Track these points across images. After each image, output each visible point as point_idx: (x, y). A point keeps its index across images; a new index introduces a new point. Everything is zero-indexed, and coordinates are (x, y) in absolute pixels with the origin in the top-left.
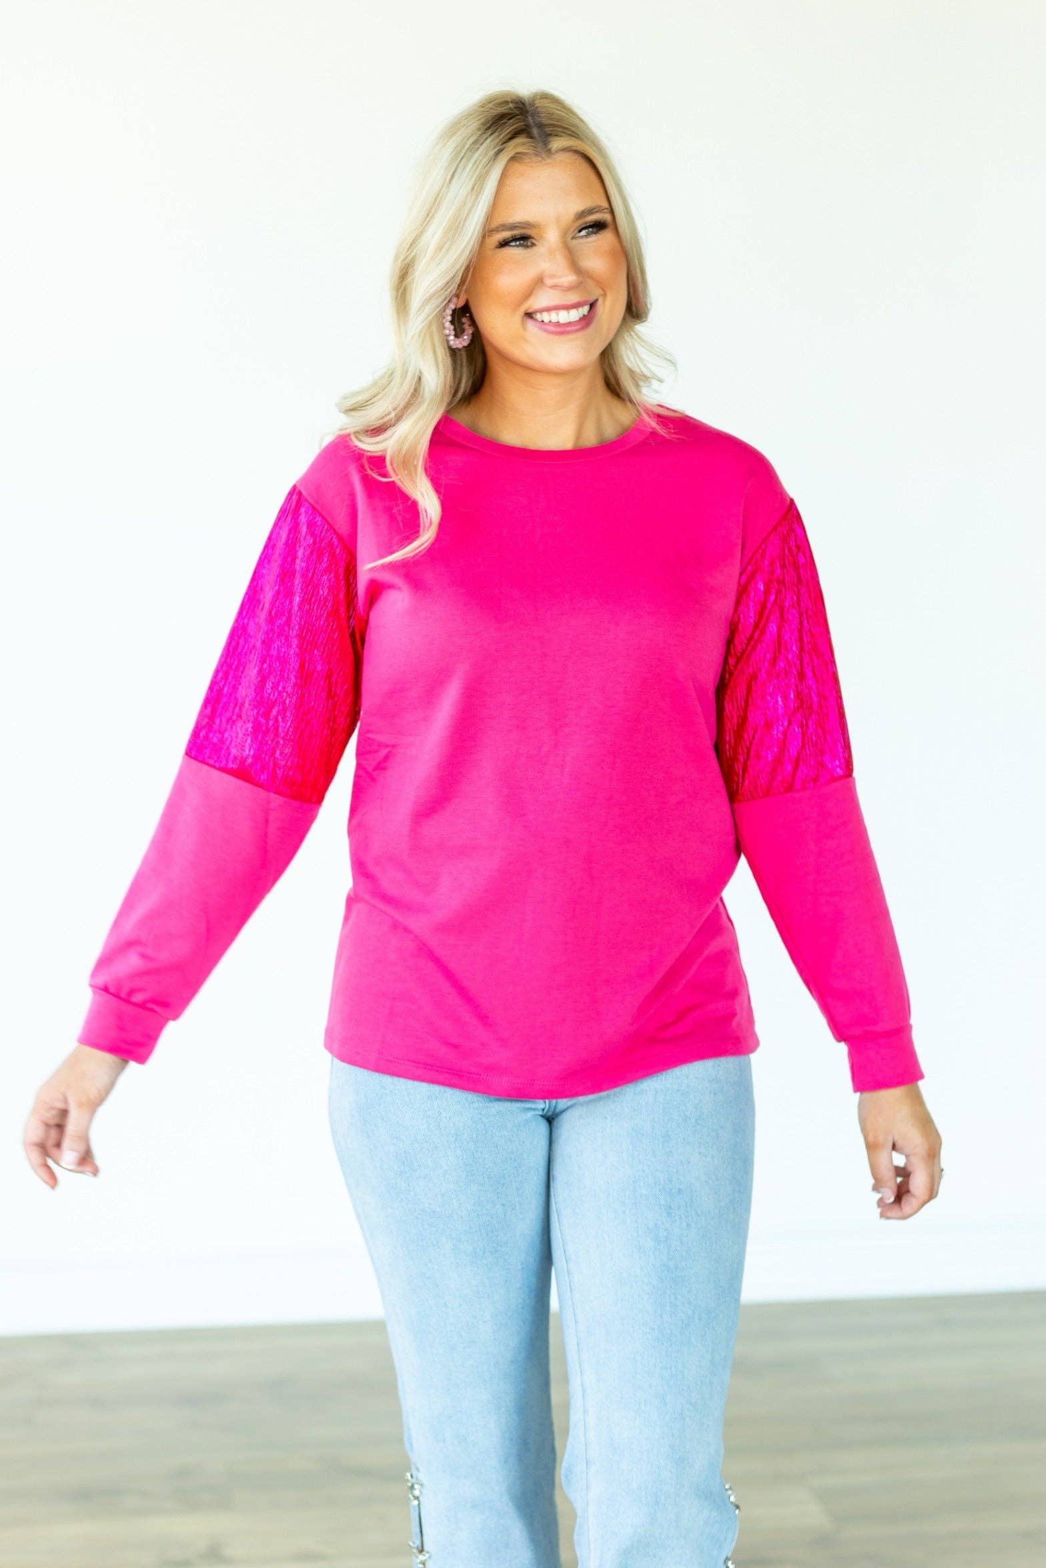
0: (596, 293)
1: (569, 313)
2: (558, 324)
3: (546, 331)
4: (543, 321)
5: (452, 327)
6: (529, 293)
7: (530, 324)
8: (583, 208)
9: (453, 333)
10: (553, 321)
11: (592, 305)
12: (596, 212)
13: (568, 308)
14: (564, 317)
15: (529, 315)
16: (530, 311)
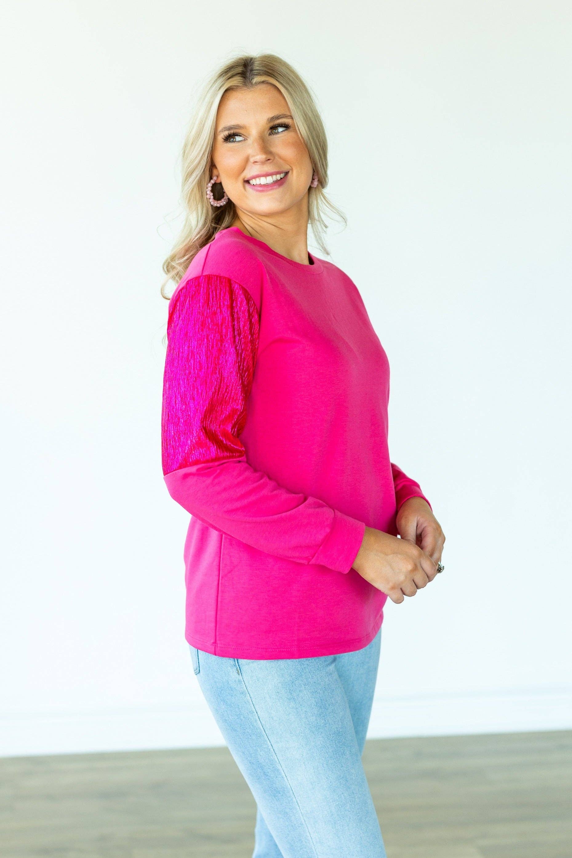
0: (286, 168)
1: (266, 178)
2: (260, 185)
3: (257, 191)
4: (253, 185)
5: (212, 194)
6: (243, 169)
7: (247, 186)
8: (273, 116)
9: (212, 197)
10: (257, 184)
11: (287, 173)
12: (281, 118)
13: (266, 175)
14: (263, 181)
15: (247, 182)
16: (246, 179)
